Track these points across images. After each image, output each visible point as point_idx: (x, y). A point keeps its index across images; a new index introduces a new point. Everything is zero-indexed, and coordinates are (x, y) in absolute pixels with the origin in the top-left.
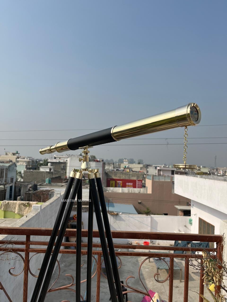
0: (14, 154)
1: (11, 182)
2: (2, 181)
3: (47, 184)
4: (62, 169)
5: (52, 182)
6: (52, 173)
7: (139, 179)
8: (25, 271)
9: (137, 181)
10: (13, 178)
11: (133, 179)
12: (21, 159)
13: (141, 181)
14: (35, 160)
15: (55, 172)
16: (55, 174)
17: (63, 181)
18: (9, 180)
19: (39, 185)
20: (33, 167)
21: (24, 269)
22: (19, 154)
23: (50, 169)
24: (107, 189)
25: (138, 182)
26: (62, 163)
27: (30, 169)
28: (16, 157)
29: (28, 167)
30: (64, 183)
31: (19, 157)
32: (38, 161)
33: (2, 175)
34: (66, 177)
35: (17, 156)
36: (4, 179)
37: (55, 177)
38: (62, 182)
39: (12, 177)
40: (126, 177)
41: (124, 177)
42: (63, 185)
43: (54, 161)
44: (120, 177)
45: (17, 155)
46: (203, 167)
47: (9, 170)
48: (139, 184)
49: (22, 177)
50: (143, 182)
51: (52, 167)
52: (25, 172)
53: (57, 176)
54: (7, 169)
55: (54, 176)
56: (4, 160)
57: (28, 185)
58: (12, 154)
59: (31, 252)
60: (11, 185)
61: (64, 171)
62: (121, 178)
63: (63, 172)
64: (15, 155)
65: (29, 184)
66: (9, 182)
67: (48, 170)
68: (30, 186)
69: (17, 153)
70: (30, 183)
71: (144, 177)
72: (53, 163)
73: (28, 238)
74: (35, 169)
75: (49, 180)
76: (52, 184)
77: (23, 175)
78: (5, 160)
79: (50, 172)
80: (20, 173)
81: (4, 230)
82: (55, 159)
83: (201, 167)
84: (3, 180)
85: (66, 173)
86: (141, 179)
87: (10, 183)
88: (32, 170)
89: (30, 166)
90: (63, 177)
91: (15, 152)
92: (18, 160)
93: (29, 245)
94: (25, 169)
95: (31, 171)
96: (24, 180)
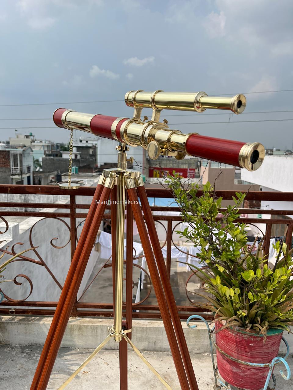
0: (27, 137)
1: (27, 171)
2: (16, 170)
3: (73, 174)
4: (91, 156)
5: (80, 171)
6: (79, 160)
7: (191, 168)
8: (71, 241)
9: (188, 169)
10: (30, 166)
11: (183, 167)
12: (37, 142)
13: (194, 170)
14: (56, 144)
15: (82, 160)
16: (83, 162)
17: (93, 170)
18: (25, 169)
19: (63, 175)
20: (54, 153)
21: (70, 240)
22: (34, 137)
23: (76, 156)
24: (150, 179)
25: (190, 171)
26: (90, 147)
27: (50, 155)
28: (29, 140)
29: (47, 153)
30: (95, 172)
31: (35, 140)
32: (59, 145)
33: (16, 163)
34: (97, 166)
35: (32, 139)
36: (19, 167)
37: (83, 166)
38: (92, 172)
39: (28, 165)
40: (174, 165)
41: (171, 165)
42: (94, 175)
43: (80, 145)
44: (166, 166)
45: (32, 137)
46: (276, 150)
47: (24, 156)
48: (191, 173)
49: (41, 167)
50: (197, 171)
51: (78, 152)
52: (44, 160)
53: (85, 164)
54: (21, 155)
55: (81, 165)
56: (15, 145)
57: (49, 175)
58: (25, 137)
59: (79, 217)
60: (28, 175)
61: (94, 158)
62: (168, 167)
63: (92, 160)
64: (29, 138)
65: (51, 175)
66: (25, 171)
67: (73, 157)
68: (53, 176)
69: (31, 135)
70: (52, 173)
71: (197, 165)
72: (78, 148)
73: (73, 200)
74: (57, 155)
75: (76, 169)
76: (80, 174)
77: (42, 164)
78: (17, 145)
79: (76, 159)
80: (38, 161)
81: (40, 189)
82: (81, 143)
83: (275, 149)
84: (18, 169)
85: (96, 160)
86: (194, 167)
87: (27, 173)
88: (52, 157)
89: (50, 152)
90: (93, 166)
91: (28, 134)
92: (33, 144)
93: (75, 209)
94: (44, 156)
95: (52, 159)
96: (43, 170)
